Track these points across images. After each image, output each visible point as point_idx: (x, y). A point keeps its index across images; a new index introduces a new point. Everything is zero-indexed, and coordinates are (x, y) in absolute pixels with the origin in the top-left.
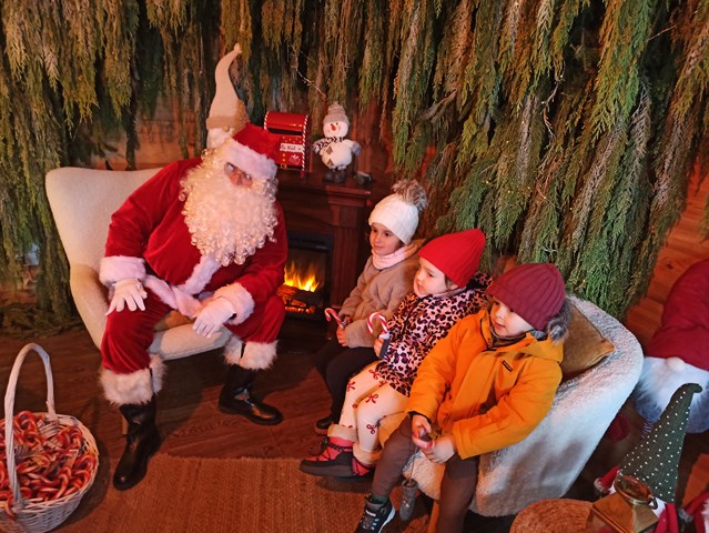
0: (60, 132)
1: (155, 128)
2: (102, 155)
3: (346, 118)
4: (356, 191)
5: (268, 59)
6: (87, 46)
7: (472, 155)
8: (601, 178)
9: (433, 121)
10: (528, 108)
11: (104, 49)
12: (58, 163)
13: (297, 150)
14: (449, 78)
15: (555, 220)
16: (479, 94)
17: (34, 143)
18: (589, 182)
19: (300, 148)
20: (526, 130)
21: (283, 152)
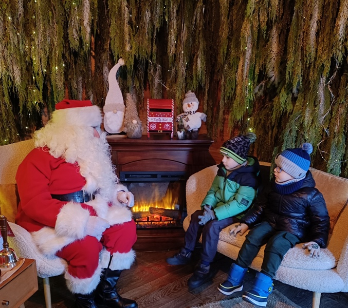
3: (197, 99)
13: (168, 121)
14: (270, 70)
21: (160, 123)
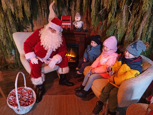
0: (16, 24)
1: (37, 22)
2: (26, 29)
3: (80, 16)
4: (83, 33)
5: (61, 4)
6: (20, 3)
7: (111, 22)
8: (145, 24)
9: (101, 14)
10: (125, 8)
11: (24, 4)
12: (16, 31)
13: (69, 25)
14: (105, 3)
15: (133, 35)
16: (112, 6)
17: (11, 27)
18: (141, 25)
19: (70, 24)
20: (124, 14)
21: (66, 25)
